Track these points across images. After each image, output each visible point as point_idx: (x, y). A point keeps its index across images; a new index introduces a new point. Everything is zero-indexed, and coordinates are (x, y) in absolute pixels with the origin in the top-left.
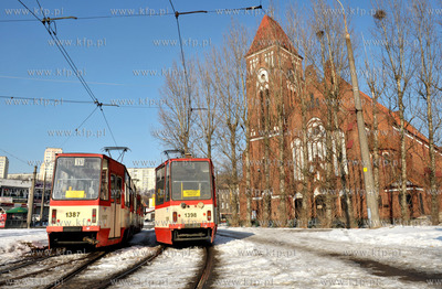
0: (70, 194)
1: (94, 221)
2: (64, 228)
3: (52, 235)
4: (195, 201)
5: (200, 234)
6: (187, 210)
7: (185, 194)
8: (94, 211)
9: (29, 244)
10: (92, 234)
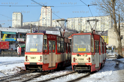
0: (32, 50)
1: (41, 61)
2: (30, 63)
3: (26, 66)
4: (83, 53)
5: (86, 68)
6: (79, 57)
7: (79, 50)
8: (41, 57)
9: (20, 68)
10: (41, 66)
